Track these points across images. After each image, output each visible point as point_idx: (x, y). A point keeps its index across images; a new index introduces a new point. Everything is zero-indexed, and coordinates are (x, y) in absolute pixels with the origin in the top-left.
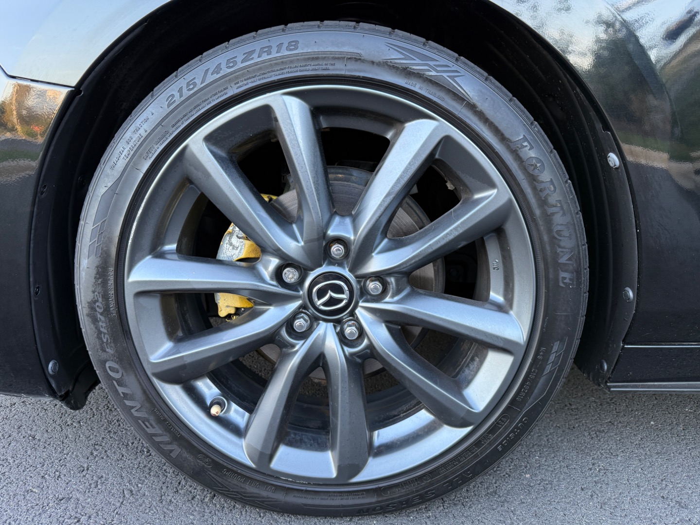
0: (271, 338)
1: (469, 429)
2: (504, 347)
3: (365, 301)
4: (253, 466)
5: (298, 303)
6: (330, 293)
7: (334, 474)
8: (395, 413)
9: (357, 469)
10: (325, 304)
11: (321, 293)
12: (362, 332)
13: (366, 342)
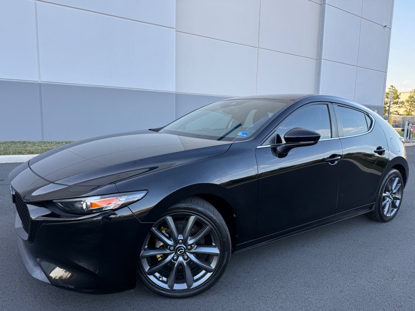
0: (170, 262)
1: (212, 273)
2: (216, 255)
3: (188, 250)
4: (170, 289)
5: (174, 253)
6: (180, 250)
7: (187, 288)
8: (198, 272)
9: (191, 285)
10: (180, 253)
11: (179, 251)
12: (188, 257)
13: (189, 259)
